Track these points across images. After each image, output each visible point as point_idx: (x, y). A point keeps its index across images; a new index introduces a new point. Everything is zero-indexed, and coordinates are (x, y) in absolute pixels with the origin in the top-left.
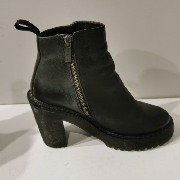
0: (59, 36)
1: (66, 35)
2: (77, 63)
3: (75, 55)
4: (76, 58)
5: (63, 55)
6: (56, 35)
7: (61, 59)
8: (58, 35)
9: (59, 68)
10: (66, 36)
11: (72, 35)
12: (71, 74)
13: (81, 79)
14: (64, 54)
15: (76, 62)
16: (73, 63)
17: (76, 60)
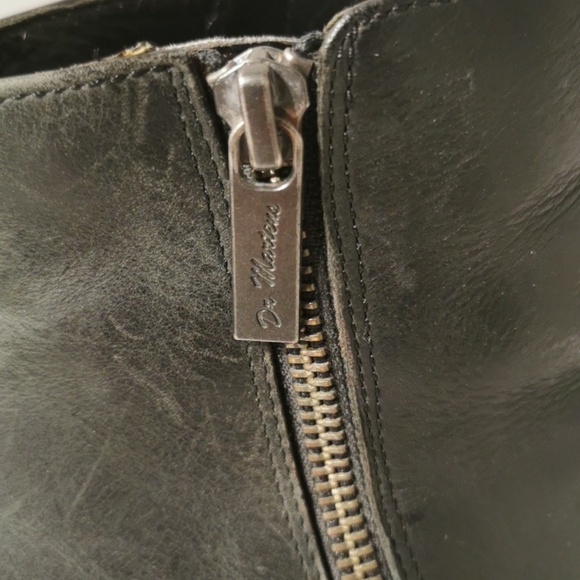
0: (163, 67)
1: (240, 49)
2: (355, 346)
3: (342, 261)
4: (346, 296)
5: (206, 269)
6: (117, 47)
7: (184, 315)
8: (141, 48)
9: (167, 400)
10: (241, 60)
11: (315, 45)
12: (286, 444)
13: (390, 487)
14: (209, 258)
15: (343, 337)
16: (311, 345)
17: (348, 312)
